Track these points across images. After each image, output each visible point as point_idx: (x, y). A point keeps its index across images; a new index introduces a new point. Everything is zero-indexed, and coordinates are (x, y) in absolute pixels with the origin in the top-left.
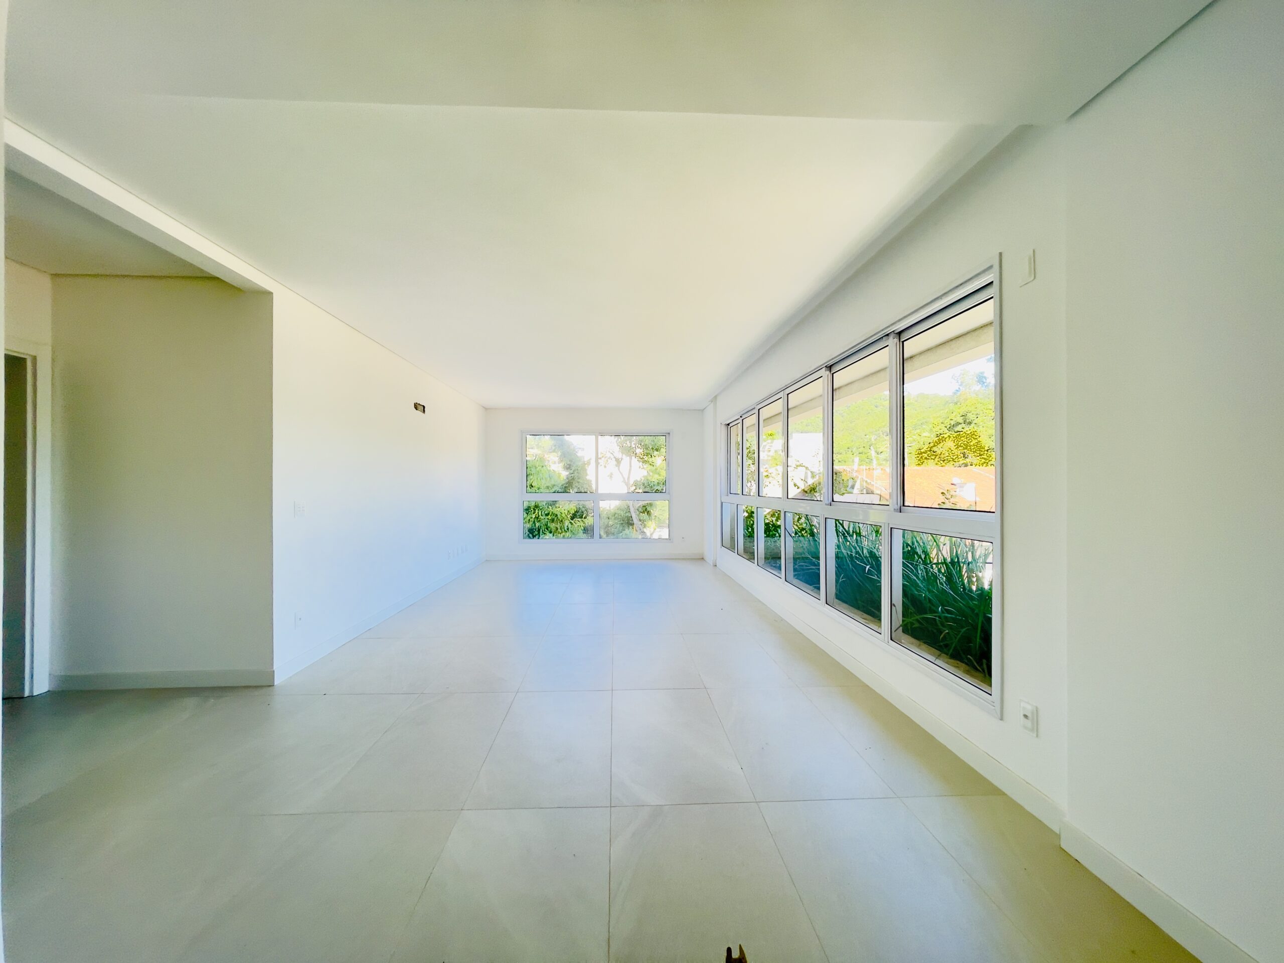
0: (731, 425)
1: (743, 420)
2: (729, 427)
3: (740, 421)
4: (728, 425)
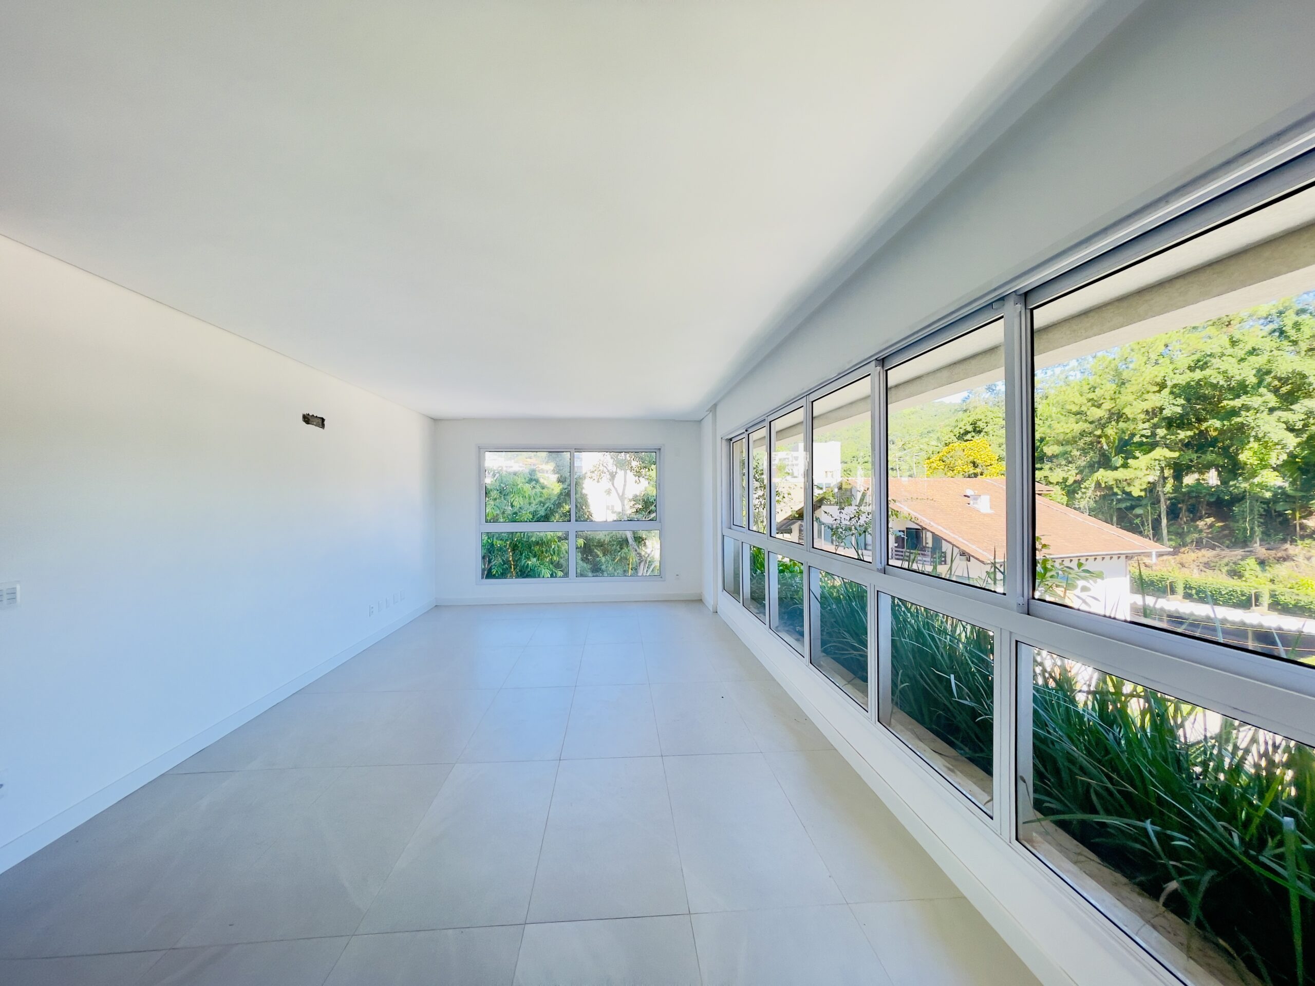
0: (734, 440)
1: (748, 435)
2: (732, 442)
3: (745, 435)
4: (731, 440)
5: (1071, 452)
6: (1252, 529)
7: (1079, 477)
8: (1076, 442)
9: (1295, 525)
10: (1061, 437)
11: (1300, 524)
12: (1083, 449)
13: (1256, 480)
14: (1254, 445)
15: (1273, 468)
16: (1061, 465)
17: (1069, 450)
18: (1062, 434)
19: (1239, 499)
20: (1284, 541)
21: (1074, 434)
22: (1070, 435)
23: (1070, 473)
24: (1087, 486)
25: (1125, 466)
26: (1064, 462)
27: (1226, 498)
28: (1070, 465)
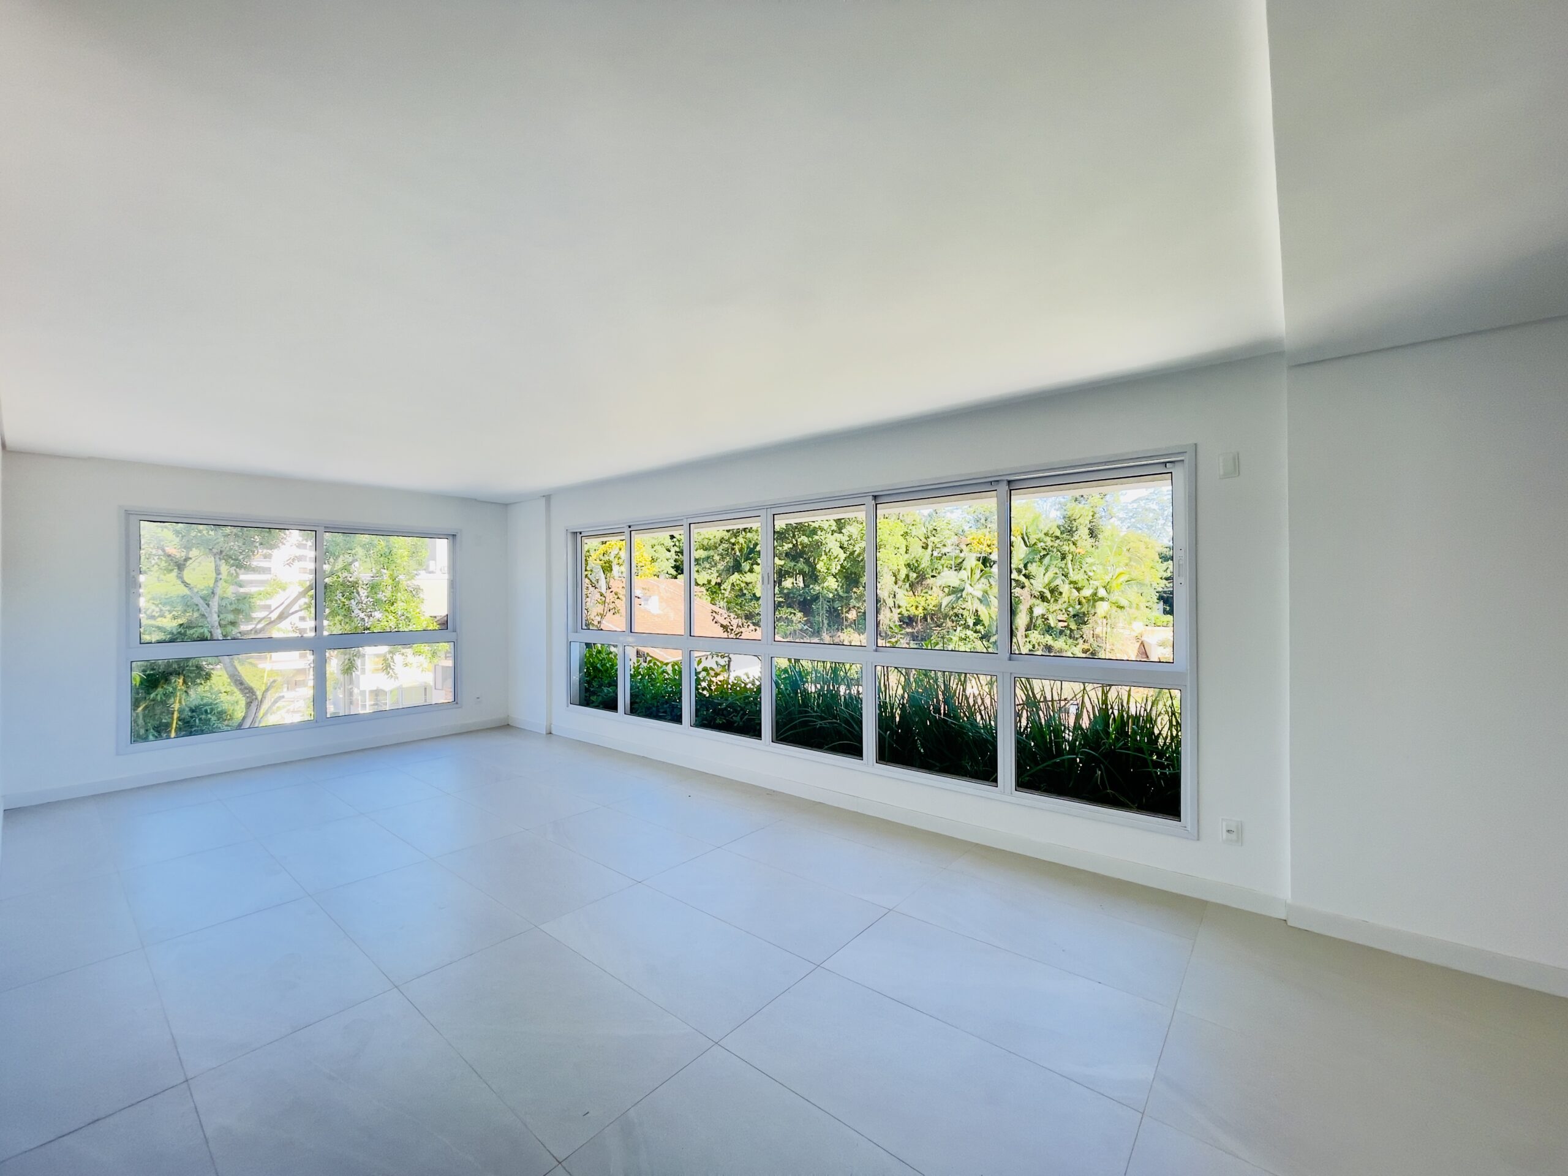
0: (585, 534)
1: (631, 531)
4: (578, 533)
5: (713, 556)
6: (823, 621)
7: (719, 580)
8: (716, 548)
9: (843, 617)
10: (705, 542)
11: (846, 617)
12: (721, 555)
13: (825, 585)
14: (824, 557)
15: (833, 575)
16: (705, 568)
17: (712, 554)
18: (706, 540)
19: (816, 598)
20: (838, 629)
21: (716, 541)
22: (712, 542)
23: (712, 576)
24: (725, 588)
25: (751, 571)
26: (708, 566)
27: (809, 598)
28: (712, 568)
